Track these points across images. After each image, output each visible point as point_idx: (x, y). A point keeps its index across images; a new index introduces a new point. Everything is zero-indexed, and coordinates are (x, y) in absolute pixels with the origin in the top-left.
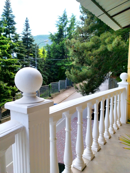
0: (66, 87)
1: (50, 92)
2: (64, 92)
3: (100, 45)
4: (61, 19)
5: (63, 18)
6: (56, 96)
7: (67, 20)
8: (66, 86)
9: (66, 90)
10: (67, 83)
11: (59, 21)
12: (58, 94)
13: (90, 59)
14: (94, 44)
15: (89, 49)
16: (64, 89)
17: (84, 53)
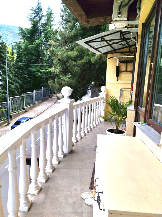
0: (43, 99)
1: (24, 104)
2: (40, 104)
3: (84, 56)
4: (35, 11)
5: (37, 11)
6: (30, 109)
7: (42, 14)
8: (42, 97)
9: (42, 102)
10: (43, 93)
11: (32, 13)
12: (33, 107)
13: (74, 69)
14: (78, 54)
15: (73, 59)
16: (41, 101)
17: (68, 63)
